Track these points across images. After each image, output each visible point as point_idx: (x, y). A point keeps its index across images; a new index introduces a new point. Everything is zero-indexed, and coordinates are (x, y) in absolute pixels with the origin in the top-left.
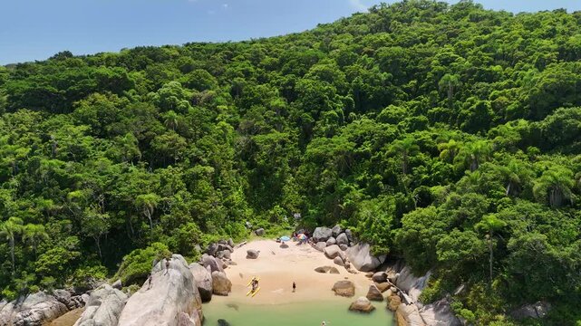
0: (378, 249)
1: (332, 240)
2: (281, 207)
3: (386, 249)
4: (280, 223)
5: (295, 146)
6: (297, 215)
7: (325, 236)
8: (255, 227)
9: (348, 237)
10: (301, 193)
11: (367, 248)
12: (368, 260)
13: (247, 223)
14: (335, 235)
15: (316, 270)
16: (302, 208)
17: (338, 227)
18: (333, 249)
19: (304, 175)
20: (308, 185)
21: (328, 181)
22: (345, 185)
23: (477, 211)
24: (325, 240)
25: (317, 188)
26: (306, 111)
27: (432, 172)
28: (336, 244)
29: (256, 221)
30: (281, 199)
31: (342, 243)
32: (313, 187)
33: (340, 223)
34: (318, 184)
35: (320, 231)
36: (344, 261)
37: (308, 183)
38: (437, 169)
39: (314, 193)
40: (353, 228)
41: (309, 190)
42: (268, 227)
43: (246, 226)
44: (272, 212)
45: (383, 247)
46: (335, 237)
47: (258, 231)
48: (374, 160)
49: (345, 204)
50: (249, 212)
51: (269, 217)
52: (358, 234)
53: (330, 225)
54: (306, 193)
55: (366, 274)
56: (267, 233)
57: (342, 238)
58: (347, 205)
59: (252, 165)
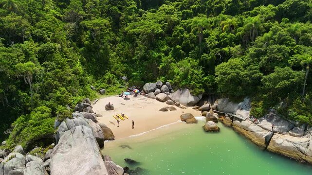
0: (198, 91)
1: (158, 90)
2: (111, 73)
3: (203, 90)
4: (114, 84)
5: (110, 30)
6: (124, 78)
7: (153, 88)
8: (98, 88)
9: (169, 86)
10: (123, 62)
11: (187, 92)
12: (191, 99)
13: (92, 86)
14: (159, 87)
15: (160, 110)
16: (126, 72)
17: (160, 82)
18: (161, 96)
19: (122, 50)
20: (127, 57)
21: (141, 54)
22: (157, 55)
23: (283, 55)
24: (154, 91)
25: (134, 59)
26: (113, 5)
27: (221, 39)
28: (161, 92)
29: (98, 85)
30: (110, 68)
31: (165, 91)
32: (131, 57)
33: (160, 79)
34: (134, 56)
35: (148, 86)
36: (174, 102)
37: (127, 55)
38: (224, 37)
39: (133, 62)
40: (171, 81)
41: (128, 60)
42: (107, 88)
43: (92, 88)
44: (107, 77)
45: (200, 89)
46: (160, 89)
47: (101, 91)
48: (174, 36)
49: (161, 66)
50: (89, 78)
51: (106, 81)
52: (175, 84)
53: (153, 80)
54: (127, 63)
55: (193, 107)
56: (108, 92)
57: (165, 88)
58: (162, 67)
59: (80, 45)
